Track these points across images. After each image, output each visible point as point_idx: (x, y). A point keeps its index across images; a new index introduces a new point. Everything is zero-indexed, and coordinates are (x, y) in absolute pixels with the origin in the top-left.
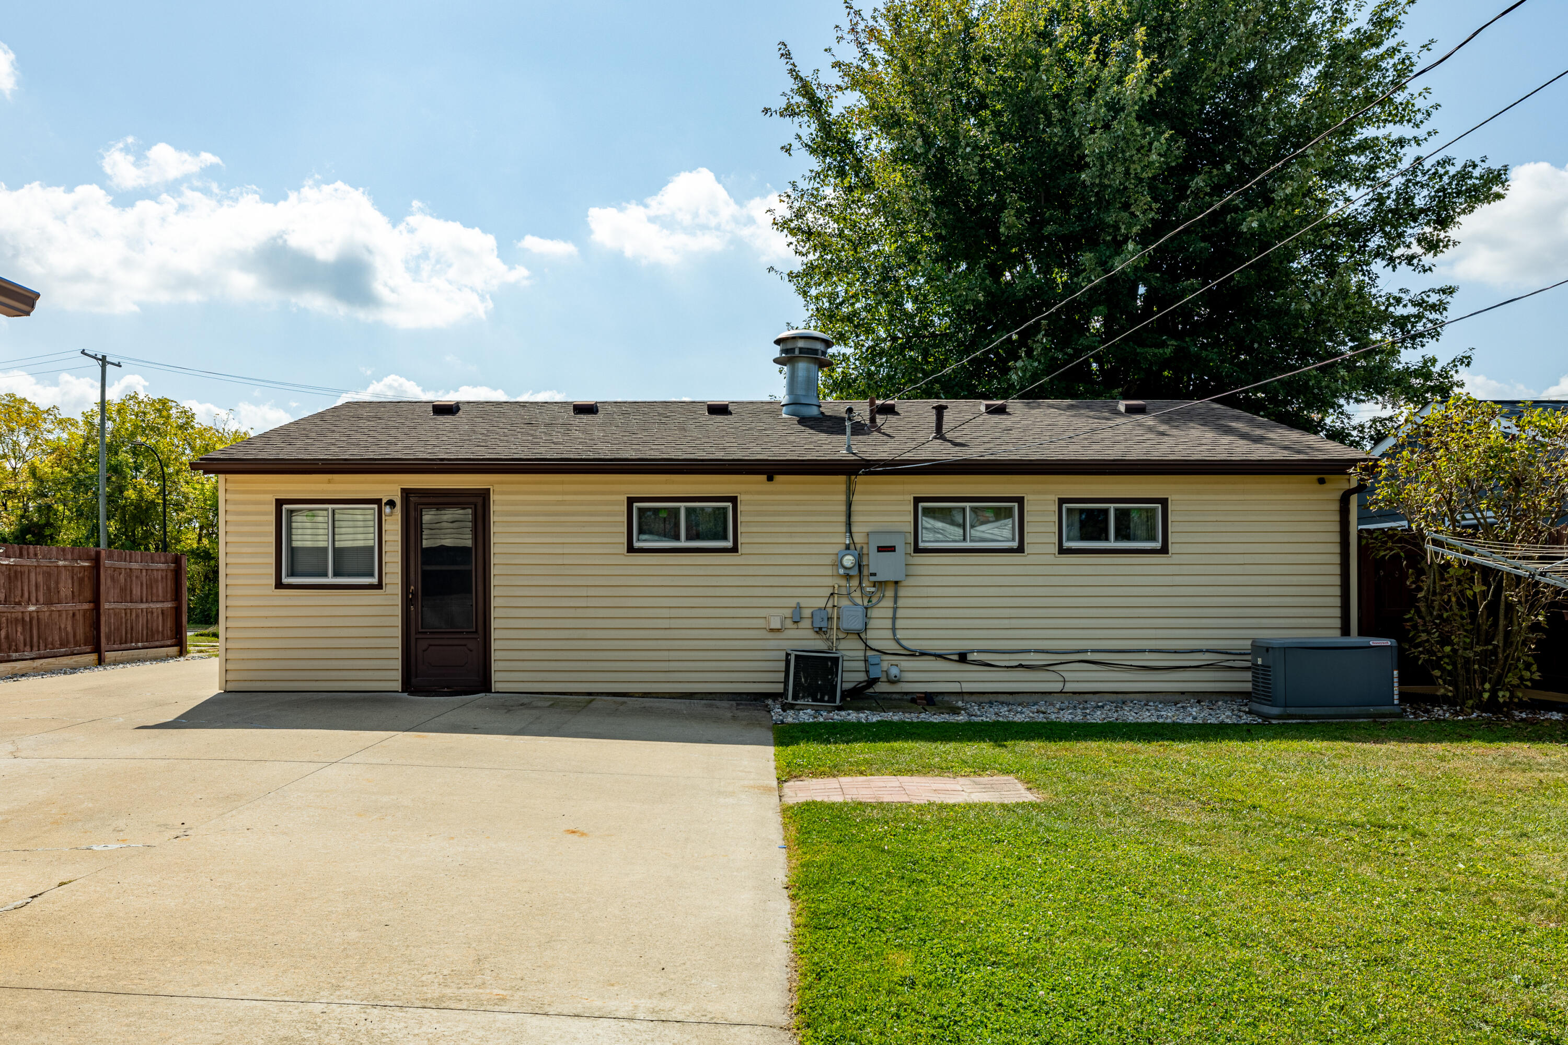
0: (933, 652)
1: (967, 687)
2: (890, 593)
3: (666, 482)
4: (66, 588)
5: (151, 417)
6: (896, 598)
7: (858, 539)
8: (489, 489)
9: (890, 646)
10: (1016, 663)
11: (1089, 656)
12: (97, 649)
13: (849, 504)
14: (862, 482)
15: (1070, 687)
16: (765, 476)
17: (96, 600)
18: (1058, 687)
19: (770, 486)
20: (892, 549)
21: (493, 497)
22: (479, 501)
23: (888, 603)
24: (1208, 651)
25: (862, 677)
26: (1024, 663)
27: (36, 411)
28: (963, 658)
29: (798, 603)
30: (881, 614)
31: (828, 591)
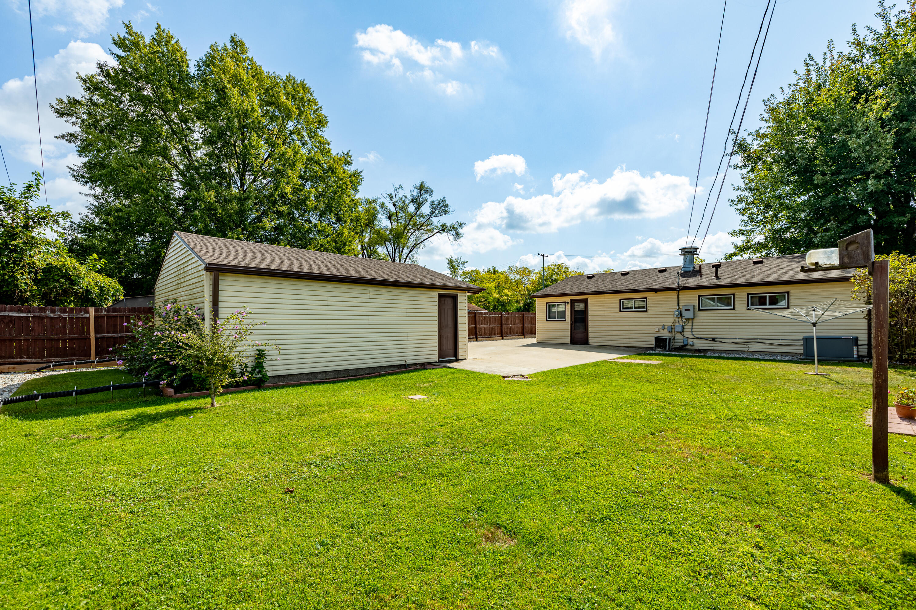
0: (704, 338)
1: (715, 348)
2: (690, 322)
3: (629, 295)
4: (517, 321)
5: (556, 270)
6: (692, 323)
7: (681, 307)
8: (588, 298)
9: (691, 336)
10: (731, 342)
11: (758, 341)
12: (524, 335)
13: (678, 298)
14: (681, 293)
15: (750, 350)
16: (655, 292)
17: (523, 324)
18: (747, 349)
19: (657, 294)
20: (689, 310)
21: (589, 300)
22: (586, 301)
23: (690, 324)
25: (682, 344)
26: (735, 342)
27: (529, 271)
28: (713, 340)
29: (663, 325)
30: (688, 328)
31: (672, 321)
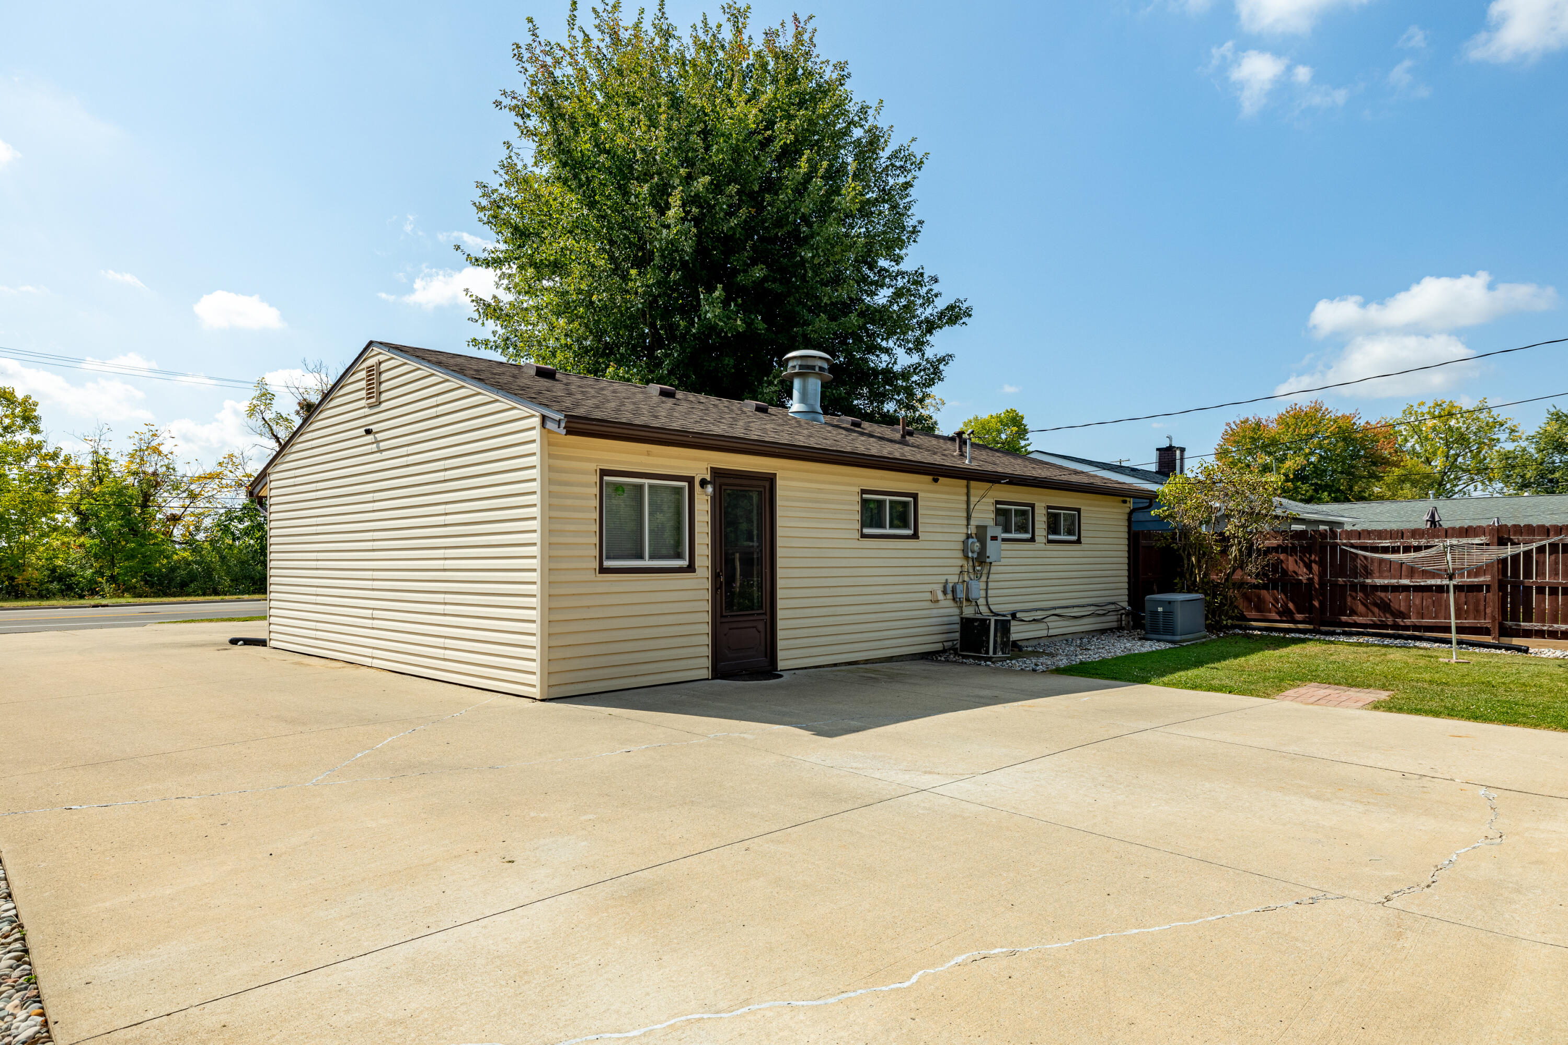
0: (1001, 613)
2: (986, 571)
3: (882, 478)
6: (988, 574)
8: (775, 474)
9: (985, 610)
10: (1031, 619)
11: (1057, 612)
13: (968, 502)
14: (974, 487)
15: (1052, 632)
16: (931, 477)
18: (1044, 633)
19: (934, 487)
20: (996, 539)
21: (779, 483)
22: (767, 484)
23: (985, 578)
24: (1091, 605)
26: (1036, 618)
28: (1014, 616)
29: (947, 580)
31: (958, 570)
